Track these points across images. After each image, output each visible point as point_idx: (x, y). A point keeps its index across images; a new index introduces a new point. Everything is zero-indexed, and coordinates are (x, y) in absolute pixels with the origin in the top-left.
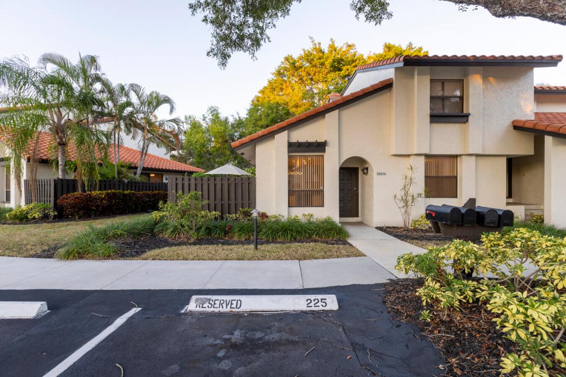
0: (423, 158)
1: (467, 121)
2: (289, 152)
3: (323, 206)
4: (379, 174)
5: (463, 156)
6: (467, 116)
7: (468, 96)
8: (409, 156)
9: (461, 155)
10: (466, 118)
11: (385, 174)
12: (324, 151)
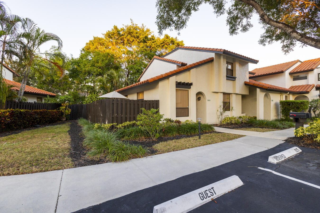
0: (222, 94)
1: (235, 80)
2: (176, 87)
3: (188, 116)
4: (208, 100)
5: (233, 94)
6: (235, 78)
7: (235, 70)
8: (217, 93)
9: (232, 93)
10: (235, 79)
11: (210, 101)
12: (190, 88)
